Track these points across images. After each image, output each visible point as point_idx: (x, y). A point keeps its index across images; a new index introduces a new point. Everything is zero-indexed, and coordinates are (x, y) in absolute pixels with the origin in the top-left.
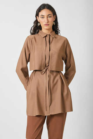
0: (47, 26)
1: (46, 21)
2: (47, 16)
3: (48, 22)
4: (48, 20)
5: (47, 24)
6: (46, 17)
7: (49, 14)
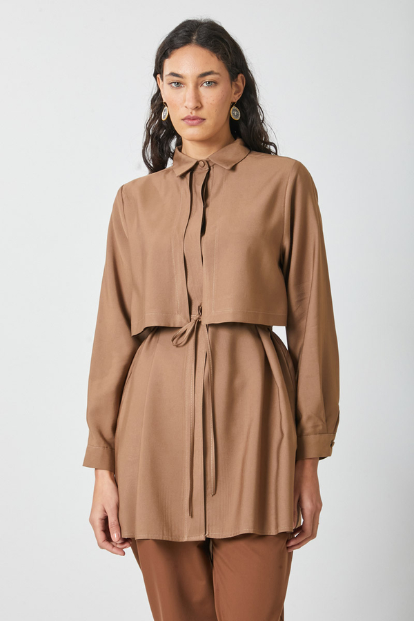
0: (192, 125)
1: (191, 104)
2: (195, 78)
3: (197, 108)
4: (198, 98)
5: (194, 119)
6: (191, 85)
7: (208, 70)
